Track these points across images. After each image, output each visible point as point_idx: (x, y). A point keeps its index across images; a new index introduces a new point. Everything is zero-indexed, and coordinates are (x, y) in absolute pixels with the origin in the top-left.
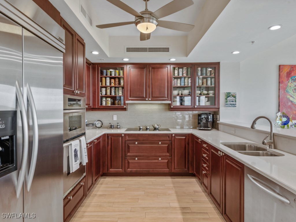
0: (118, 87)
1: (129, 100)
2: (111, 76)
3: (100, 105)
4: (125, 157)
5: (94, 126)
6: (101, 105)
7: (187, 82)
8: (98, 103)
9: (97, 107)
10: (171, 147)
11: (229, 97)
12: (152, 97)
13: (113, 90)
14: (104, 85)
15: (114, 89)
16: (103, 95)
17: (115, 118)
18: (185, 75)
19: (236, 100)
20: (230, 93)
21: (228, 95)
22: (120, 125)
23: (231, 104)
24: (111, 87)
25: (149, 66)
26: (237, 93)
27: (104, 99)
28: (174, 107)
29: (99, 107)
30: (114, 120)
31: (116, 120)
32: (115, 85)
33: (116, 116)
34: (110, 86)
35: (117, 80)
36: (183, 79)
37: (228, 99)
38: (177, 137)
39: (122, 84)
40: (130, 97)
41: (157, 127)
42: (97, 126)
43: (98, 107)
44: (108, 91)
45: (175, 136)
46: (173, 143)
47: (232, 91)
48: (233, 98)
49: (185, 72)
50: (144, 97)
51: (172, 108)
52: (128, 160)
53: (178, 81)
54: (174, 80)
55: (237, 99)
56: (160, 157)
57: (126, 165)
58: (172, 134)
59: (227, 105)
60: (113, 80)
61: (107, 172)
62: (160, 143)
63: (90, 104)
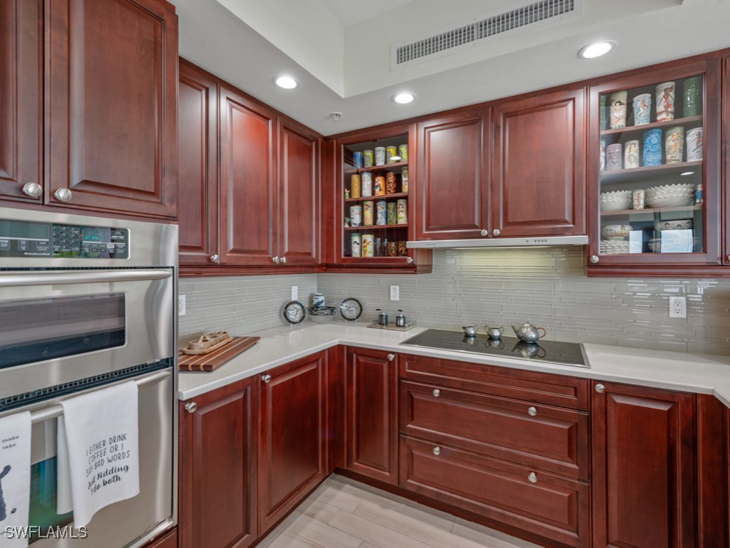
0: (394, 200)
1: (425, 237)
2: (374, 168)
3: (343, 257)
4: (399, 433)
6: (345, 255)
7: (679, 147)
8: (339, 251)
9: (335, 262)
10: (590, 441)
12: (506, 223)
13: (381, 208)
14: (356, 195)
15: (384, 206)
16: (353, 226)
17: (395, 294)
18: (665, 117)
22: (404, 318)
24: (376, 201)
25: (492, 110)
27: (356, 238)
28: (608, 262)
29: (341, 263)
30: (392, 299)
31: (398, 299)
32: (386, 193)
33: (398, 287)
34: (374, 197)
35: (391, 178)
36: (654, 138)
38: (619, 400)
39: (405, 188)
40: (427, 230)
41: (532, 335)
42: (347, 314)
43: (337, 260)
44: (368, 214)
45: (606, 393)
46: (598, 423)
49: (667, 107)
50: (475, 227)
51: (597, 265)
52: (408, 446)
53: (627, 150)
54: (605, 150)
56: (534, 467)
57: (404, 463)
58: (592, 383)
60: (380, 181)
61: (345, 468)
62: (532, 411)
63: (310, 254)
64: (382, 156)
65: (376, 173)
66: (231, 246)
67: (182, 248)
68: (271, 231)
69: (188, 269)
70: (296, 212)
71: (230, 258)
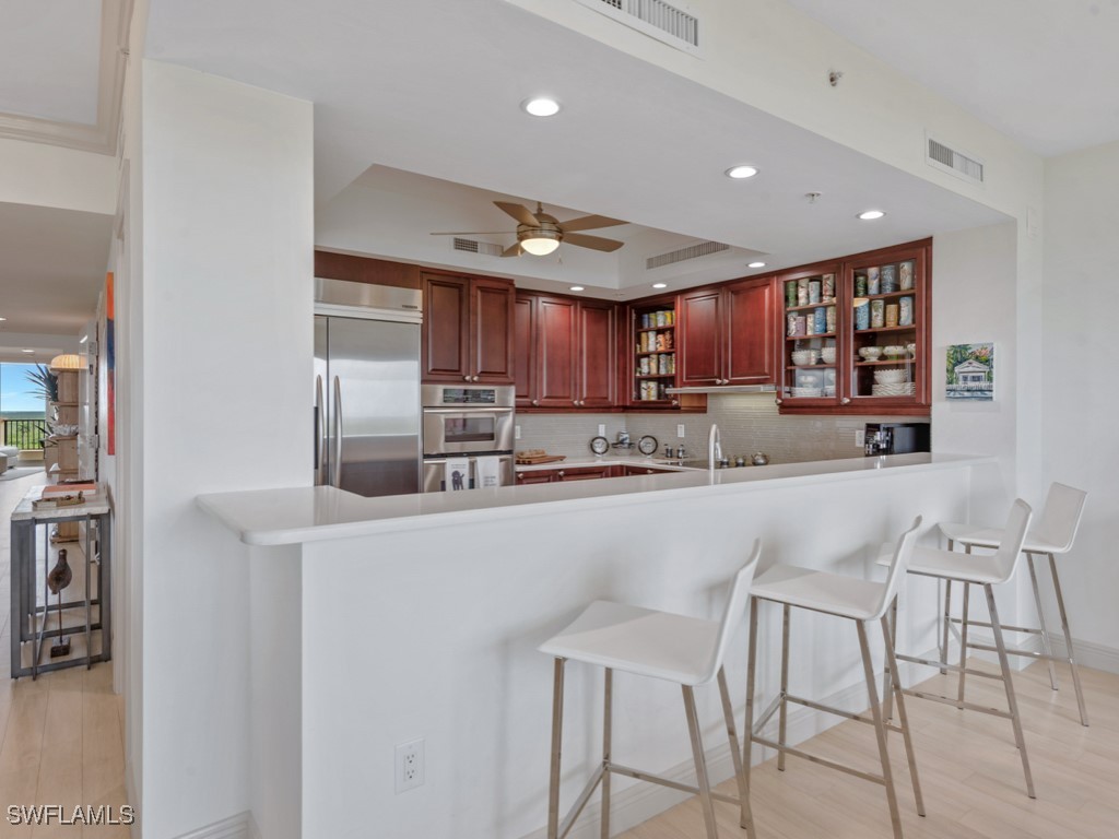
1: (684, 385)
2: (657, 327)
3: (634, 400)
5: (637, 449)
6: (636, 399)
8: (631, 395)
9: (629, 404)
11: (960, 363)
13: (662, 360)
14: (644, 350)
15: (664, 358)
16: (642, 374)
17: (681, 432)
18: (825, 299)
19: (990, 373)
20: (965, 347)
21: (959, 355)
22: (683, 451)
23: (968, 391)
24: (658, 354)
25: (725, 289)
26: (994, 346)
27: (644, 385)
29: (633, 405)
30: (678, 438)
31: (682, 436)
32: (665, 348)
33: (683, 425)
34: (657, 351)
35: (668, 335)
37: (957, 369)
40: (687, 378)
41: (762, 461)
42: (645, 449)
44: (654, 365)
47: (974, 341)
48: (981, 365)
50: (714, 377)
51: (784, 407)
54: (795, 319)
55: (994, 370)
59: (952, 394)
60: (661, 337)
63: (607, 398)
64: (662, 319)
65: (660, 331)
66: (545, 395)
67: (517, 396)
68: (572, 382)
69: (521, 409)
70: (593, 368)
71: (545, 402)
